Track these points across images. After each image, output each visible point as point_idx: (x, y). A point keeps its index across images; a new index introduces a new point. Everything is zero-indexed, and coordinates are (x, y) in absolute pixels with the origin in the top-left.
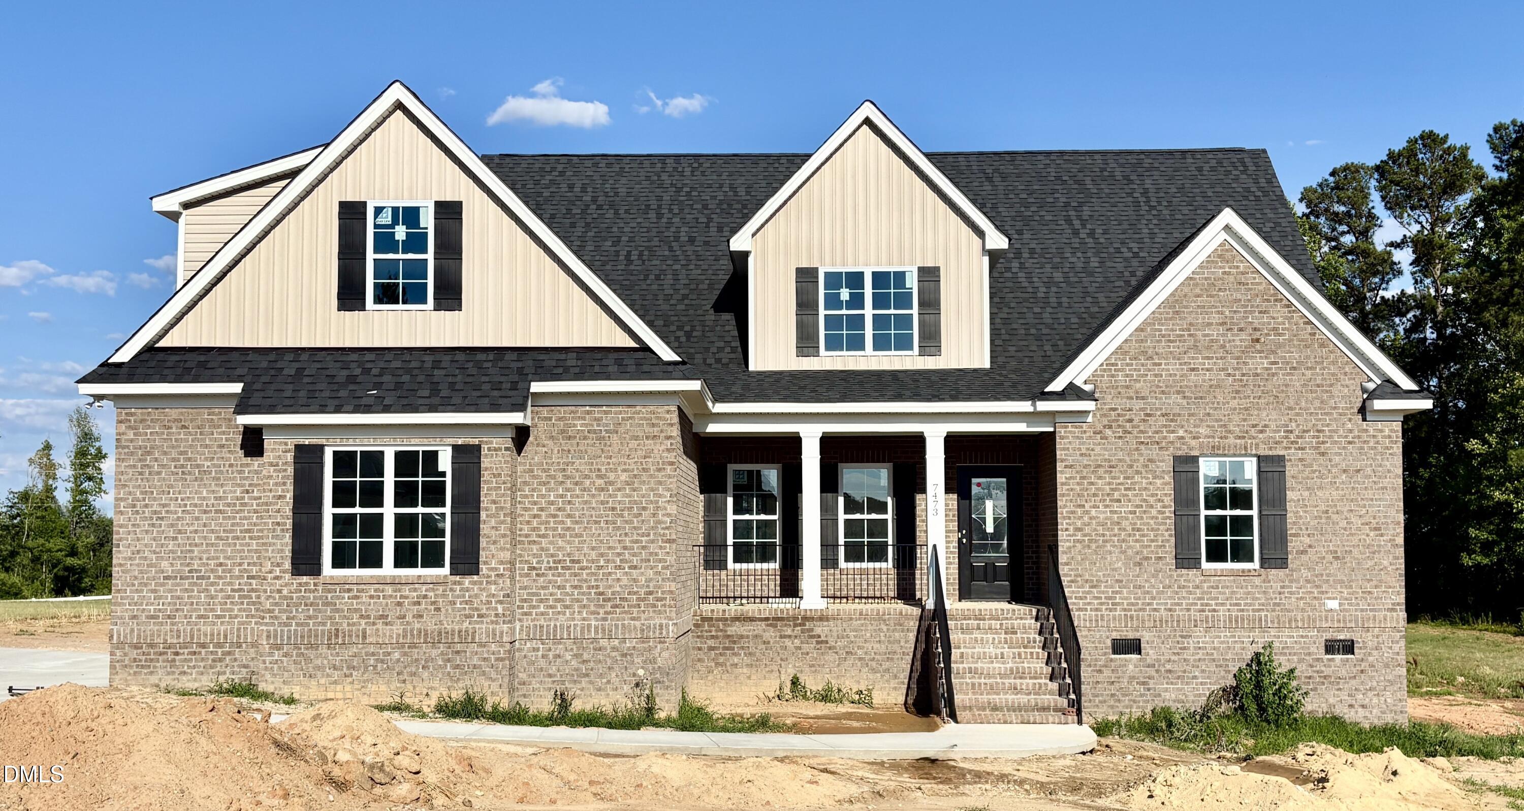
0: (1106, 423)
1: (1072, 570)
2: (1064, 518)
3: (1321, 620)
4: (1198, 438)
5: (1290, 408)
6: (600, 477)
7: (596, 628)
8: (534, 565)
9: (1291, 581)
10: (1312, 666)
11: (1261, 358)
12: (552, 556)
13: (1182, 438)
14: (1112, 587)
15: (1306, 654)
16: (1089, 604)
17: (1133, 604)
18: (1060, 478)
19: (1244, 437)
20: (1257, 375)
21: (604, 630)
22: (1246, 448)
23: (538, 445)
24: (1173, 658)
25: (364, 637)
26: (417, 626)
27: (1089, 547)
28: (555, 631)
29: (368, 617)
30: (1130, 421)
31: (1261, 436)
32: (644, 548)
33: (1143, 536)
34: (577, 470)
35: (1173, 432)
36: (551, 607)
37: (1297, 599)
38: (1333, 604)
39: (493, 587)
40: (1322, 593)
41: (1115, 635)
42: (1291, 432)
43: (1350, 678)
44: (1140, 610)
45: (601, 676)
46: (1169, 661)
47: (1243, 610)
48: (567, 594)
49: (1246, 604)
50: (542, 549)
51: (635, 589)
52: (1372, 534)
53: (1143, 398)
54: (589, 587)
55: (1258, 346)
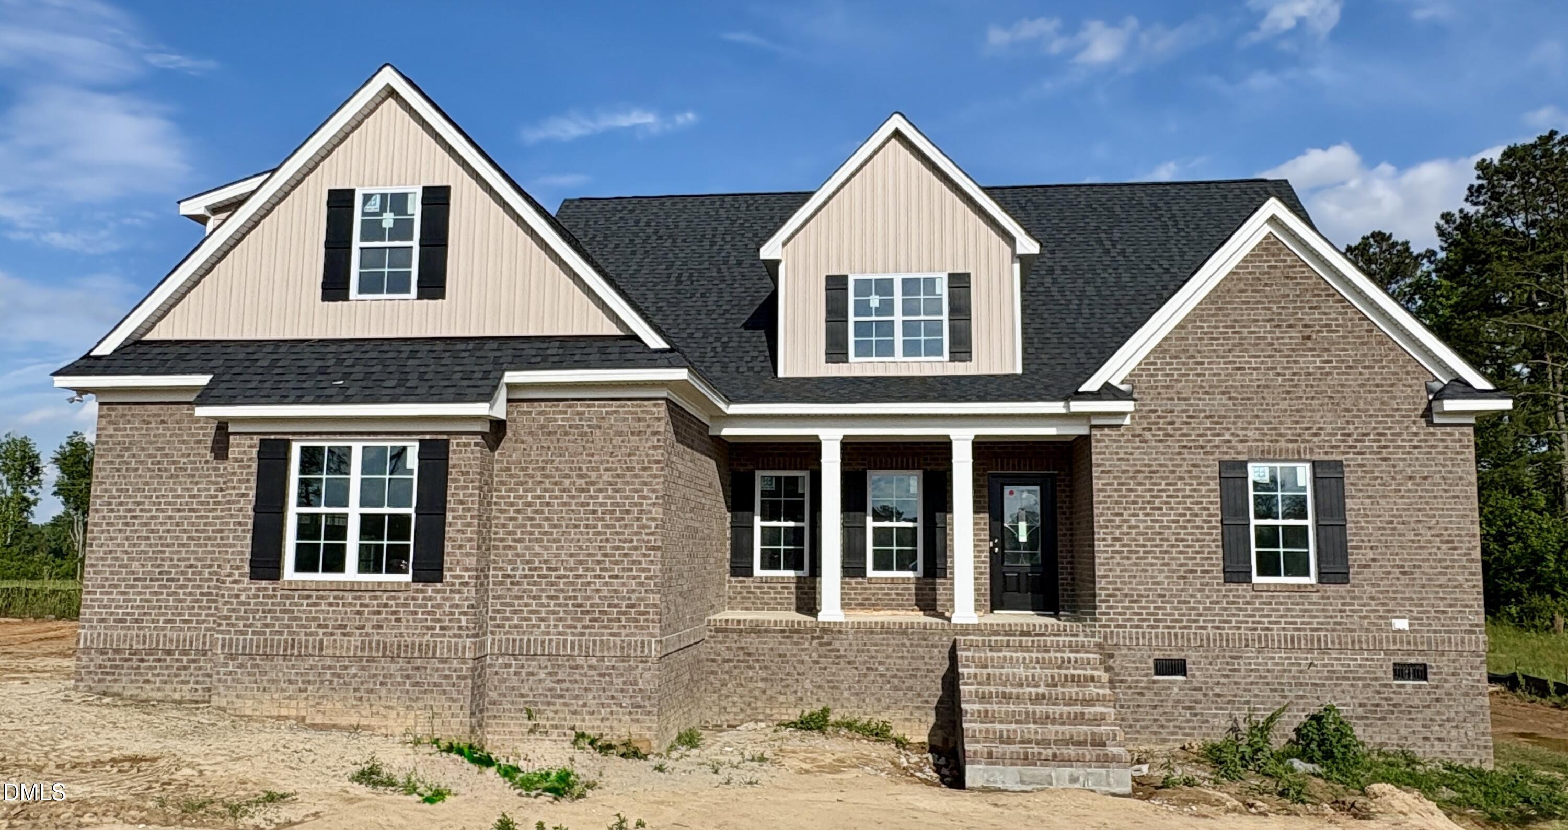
0: (1145, 426)
1: (1110, 583)
2: (1101, 527)
3: (1388, 642)
4: (1246, 441)
5: (1347, 410)
6: (580, 476)
7: (573, 643)
8: (509, 572)
9: (1353, 598)
10: (1379, 692)
11: (1313, 356)
12: (528, 562)
13: (1229, 441)
14: (1154, 602)
15: (1372, 679)
16: (1129, 620)
17: (1176, 621)
18: (1097, 484)
19: (1296, 441)
20: (1309, 374)
21: (580, 646)
22: (1299, 452)
23: (516, 441)
24: (1222, 680)
25: (321, 649)
26: (376, 638)
27: (1128, 558)
28: (528, 646)
29: (326, 626)
30: (1172, 423)
31: (1315, 439)
32: (626, 555)
33: (1188, 546)
34: (557, 469)
35: (1218, 435)
36: (526, 619)
37: (1361, 617)
38: (1401, 624)
39: (457, 596)
40: (1389, 611)
41: (1158, 655)
42: (1349, 435)
43: (1424, 707)
44: (1185, 627)
45: (577, 697)
46: (1218, 683)
47: (1299, 629)
48: (542, 605)
49: (1302, 623)
50: (518, 555)
51: (616, 601)
52: (1444, 546)
53: (1185, 399)
54: (565, 599)
55: (1310, 344)
